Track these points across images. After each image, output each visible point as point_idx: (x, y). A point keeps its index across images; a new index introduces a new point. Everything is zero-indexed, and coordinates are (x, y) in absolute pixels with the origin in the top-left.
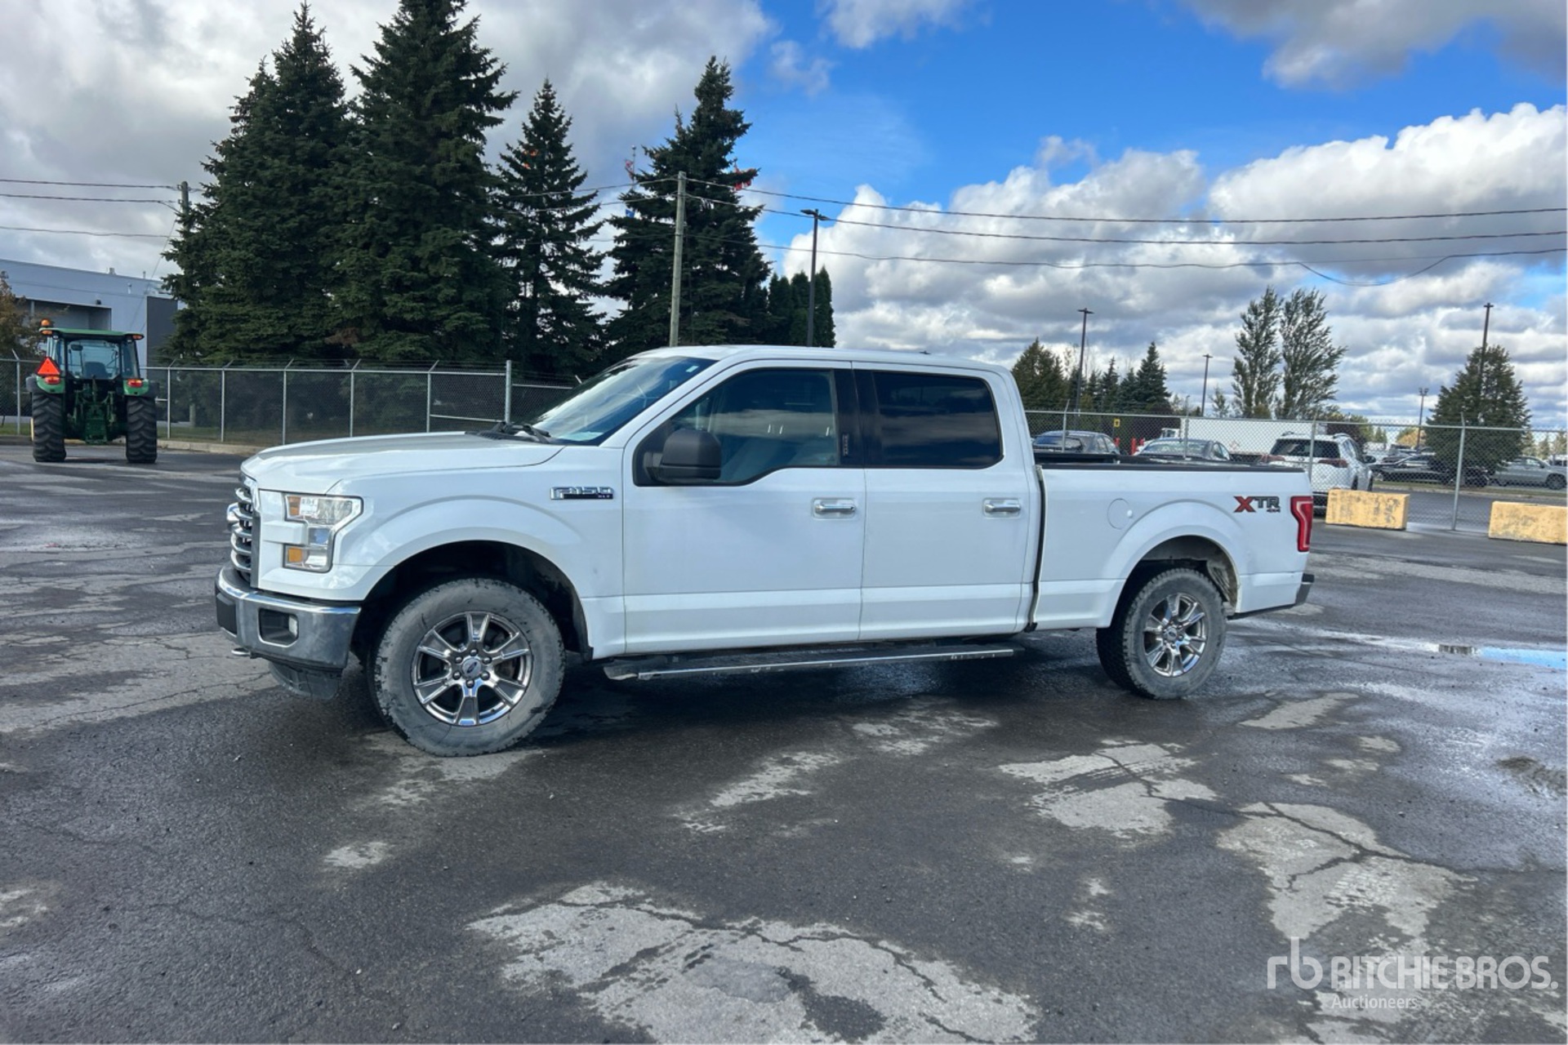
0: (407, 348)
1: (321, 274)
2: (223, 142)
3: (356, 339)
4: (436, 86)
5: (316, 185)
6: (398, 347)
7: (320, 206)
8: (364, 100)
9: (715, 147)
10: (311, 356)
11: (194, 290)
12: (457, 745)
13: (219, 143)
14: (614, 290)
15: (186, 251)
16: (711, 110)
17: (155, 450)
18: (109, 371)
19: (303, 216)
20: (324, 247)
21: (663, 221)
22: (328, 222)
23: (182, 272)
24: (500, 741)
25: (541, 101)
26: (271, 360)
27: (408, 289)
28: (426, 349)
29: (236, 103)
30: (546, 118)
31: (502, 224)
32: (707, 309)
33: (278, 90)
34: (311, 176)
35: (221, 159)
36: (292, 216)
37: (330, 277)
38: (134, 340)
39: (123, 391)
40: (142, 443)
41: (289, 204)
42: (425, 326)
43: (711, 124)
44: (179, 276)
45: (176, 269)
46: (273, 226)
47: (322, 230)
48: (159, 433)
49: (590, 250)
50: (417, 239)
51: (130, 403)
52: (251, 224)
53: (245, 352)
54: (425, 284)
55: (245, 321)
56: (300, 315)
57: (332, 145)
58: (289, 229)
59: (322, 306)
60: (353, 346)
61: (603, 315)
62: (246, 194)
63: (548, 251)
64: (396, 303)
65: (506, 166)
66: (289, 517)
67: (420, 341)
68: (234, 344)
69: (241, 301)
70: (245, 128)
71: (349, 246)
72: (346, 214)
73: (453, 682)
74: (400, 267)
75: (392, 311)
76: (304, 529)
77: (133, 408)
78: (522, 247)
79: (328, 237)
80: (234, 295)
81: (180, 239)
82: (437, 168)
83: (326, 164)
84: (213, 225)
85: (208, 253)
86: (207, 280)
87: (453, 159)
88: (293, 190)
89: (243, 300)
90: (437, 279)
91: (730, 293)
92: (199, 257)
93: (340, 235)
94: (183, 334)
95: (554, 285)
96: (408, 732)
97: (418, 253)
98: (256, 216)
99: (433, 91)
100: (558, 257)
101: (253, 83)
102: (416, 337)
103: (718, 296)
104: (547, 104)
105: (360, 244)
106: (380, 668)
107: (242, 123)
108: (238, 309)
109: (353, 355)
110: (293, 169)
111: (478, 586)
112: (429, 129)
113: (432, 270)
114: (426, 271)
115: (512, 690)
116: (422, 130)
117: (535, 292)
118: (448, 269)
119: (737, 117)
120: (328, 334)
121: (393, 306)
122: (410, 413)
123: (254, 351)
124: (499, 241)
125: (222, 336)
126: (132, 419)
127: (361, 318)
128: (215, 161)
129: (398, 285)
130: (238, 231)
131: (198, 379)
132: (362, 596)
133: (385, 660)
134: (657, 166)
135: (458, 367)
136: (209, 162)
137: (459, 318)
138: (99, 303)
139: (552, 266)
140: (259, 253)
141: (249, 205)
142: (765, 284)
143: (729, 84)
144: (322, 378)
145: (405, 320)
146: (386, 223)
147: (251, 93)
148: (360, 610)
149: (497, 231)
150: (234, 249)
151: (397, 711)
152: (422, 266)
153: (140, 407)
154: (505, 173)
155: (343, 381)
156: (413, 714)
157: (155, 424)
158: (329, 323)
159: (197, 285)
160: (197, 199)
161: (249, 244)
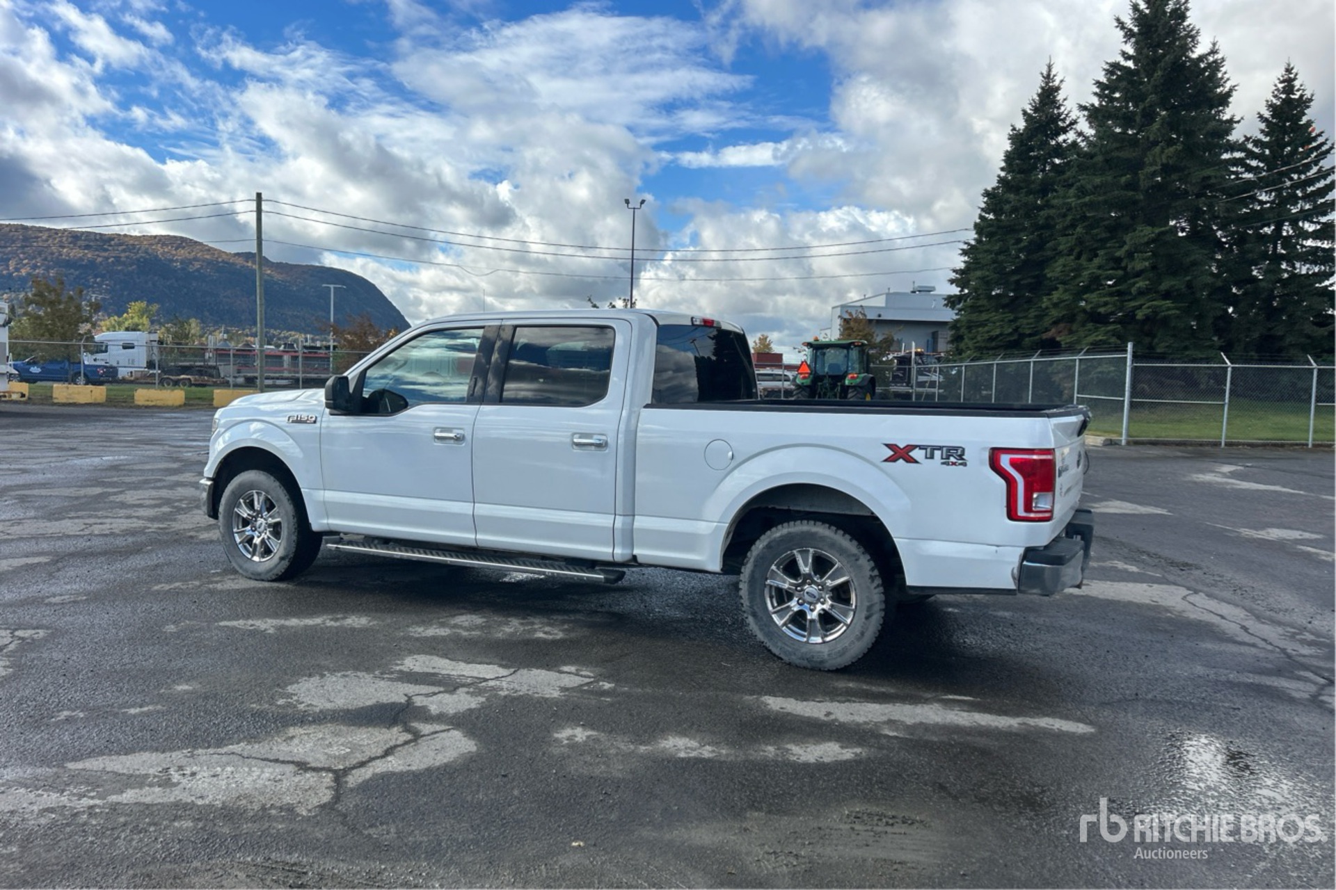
97: (1118, 254)
137: (1149, 308)
145: (1099, 313)
158: (1047, 321)
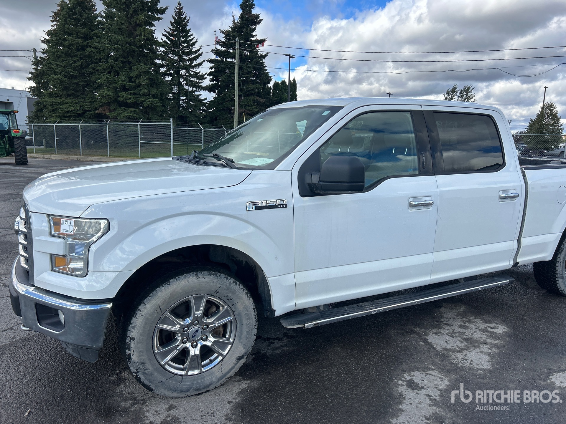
0: (129, 114)
1: (91, 84)
2: (48, 31)
3: (108, 111)
4: (134, 4)
5: (87, 47)
6: (125, 114)
7: (89, 56)
8: (105, 12)
9: (249, 30)
10: (90, 118)
11: (41, 92)
12: (188, 390)
13: (47, 31)
14: (210, 89)
15: (36, 77)
16: (247, 14)
17: (27, 159)
18: (5, 126)
19: (82, 60)
20: (92, 73)
21: (228, 60)
22: (93, 63)
23: (35, 85)
24: (217, 382)
25: (177, 10)
26: (74, 120)
27: (128, 90)
28: (137, 114)
29: (53, 14)
30: (179, 18)
31: (164, 62)
32: (248, 95)
33: (69, 8)
34: (85, 43)
35: (48, 38)
36: (78, 60)
37: (96, 85)
38: (14, 113)
39: (11, 135)
40: (21, 156)
41: (76, 56)
42: (135, 105)
43: (247, 20)
44: (34, 87)
45: (33, 84)
46: (70, 65)
47: (92, 66)
48: (28, 151)
49: (199, 72)
50: (130, 69)
51: (15, 140)
52: (61, 64)
53: (63, 117)
54: (135, 88)
55: (62, 105)
56: (84, 102)
57: (92, 31)
58: (77, 66)
59: (93, 98)
60: (107, 114)
61: (206, 99)
62: (58, 51)
63: (183, 74)
64: (123, 96)
65: (165, 39)
66: (53, 233)
67: (134, 111)
68: (58, 114)
69: (60, 96)
70: (57, 25)
71: (102, 73)
72: (100, 59)
73: (182, 346)
74: (124, 81)
75: (122, 99)
76: (66, 243)
77: (16, 142)
78: (172, 72)
79: (93, 68)
80: (57, 94)
81: (34, 71)
82: (137, 39)
83: (91, 38)
84: (46, 66)
85: (45, 77)
86: (46, 88)
87: (143, 35)
88: (78, 50)
89: (61, 96)
90: (139, 86)
91: (256, 88)
92: (42, 79)
93: (98, 68)
94: (37, 111)
95: (186, 87)
96: (153, 387)
98: (63, 61)
99: (133, 6)
100: (187, 76)
101: (59, 5)
102: (132, 110)
103: (252, 90)
104: (180, 12)
105: (107, 71)
106: (129, 345)
107: (55, 23)
108: (60, 100)
109: (107, 118)
110: (77, 40)
111: (198, 277)
112: (132, 23)
113: (137, 82)
114: (135, 82)
115: (223, 346)
116: (130, 23)
117: (178, 90)
118: (143, 81)
119: (257, 16)
120: (96, 109)
121: (122, 97)
122: (132, 140)
123: (67, 117)
124: (163, 70)
125: (53, 111)
126: (16, 147)
127: (110, 102)
128: (46, 39)
129: (124, 89)
130: (56, 68)
131: (45, 128)
132: (113, 295)
133: (133, 339)
134: (225, 37)
135: (150, 121)
136: (43, 39)
138: (8, 100)
139: (185, 80)
140: (65, 76)
141: (60, 56)
142: (271, 85)
143: (254, 3)
144: (95, 127)
146: (118, 63)
147: (58, 10)
148: (111, 304)
149: (162, 66)
150: (55, 75)
151: (144, 373)
152: (133, 80)
153: (20, 141)
154: (164, 41)
155: (104, 128)
156: (156, 374)
157: (26, 148)
159: (42, 90)
160: (39, 55)
161: (61, 73)
